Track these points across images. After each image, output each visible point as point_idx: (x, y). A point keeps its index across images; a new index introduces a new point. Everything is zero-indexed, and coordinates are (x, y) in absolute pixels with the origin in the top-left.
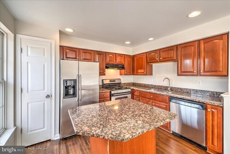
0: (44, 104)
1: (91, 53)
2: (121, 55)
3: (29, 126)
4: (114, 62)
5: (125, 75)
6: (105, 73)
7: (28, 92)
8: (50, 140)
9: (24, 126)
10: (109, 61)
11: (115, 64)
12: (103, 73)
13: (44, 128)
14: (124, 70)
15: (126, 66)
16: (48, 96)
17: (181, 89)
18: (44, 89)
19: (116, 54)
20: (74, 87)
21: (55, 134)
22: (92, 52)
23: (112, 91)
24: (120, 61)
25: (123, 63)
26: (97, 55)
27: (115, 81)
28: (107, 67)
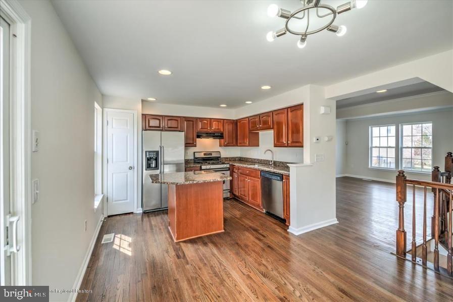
0: (127, 175)
1: (177, 120)
2: (218, 120)
3: (114, 196)
4: (209, 130)
5: (224, 146)
6: (196, 144)
7: (113, 162)
8: (132, 213)
9: (110, 196)
10: (201, 128)
11: (210, 132)
12: (193, 143)
13: (127, 199)
14: (223, 140)
15: (226, 135)
16: (131, 168)
17: (282, 163)
18: (127, 161)
19: (211, 119)
20: (156, 159)
21: (137, 208)
22: (179, 119)
23: (202, 166)
24: (217, 128)
25: (222, 130)
26: (185, 122)
27: (211, 154)
28: (199, 136)
